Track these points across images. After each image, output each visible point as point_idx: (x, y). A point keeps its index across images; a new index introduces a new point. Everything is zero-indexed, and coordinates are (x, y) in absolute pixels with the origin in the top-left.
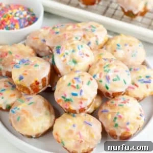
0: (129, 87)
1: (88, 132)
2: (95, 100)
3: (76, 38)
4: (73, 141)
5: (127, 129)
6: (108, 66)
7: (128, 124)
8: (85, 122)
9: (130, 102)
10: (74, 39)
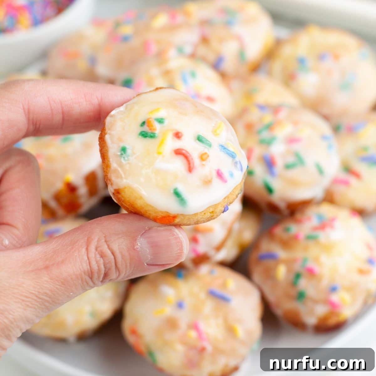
0: (336, 181)
1: (220, 321)
2: (236, 226)
3: (180, 50)
4: (180, 348)
5: (333, 306)
6: (270, 127)
7: (333, 289)
8: (212, 294)
9: (337, 224)
10: (172, 53)
